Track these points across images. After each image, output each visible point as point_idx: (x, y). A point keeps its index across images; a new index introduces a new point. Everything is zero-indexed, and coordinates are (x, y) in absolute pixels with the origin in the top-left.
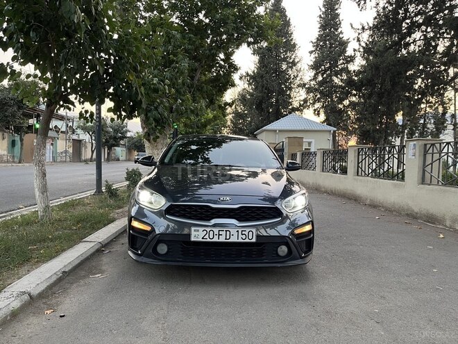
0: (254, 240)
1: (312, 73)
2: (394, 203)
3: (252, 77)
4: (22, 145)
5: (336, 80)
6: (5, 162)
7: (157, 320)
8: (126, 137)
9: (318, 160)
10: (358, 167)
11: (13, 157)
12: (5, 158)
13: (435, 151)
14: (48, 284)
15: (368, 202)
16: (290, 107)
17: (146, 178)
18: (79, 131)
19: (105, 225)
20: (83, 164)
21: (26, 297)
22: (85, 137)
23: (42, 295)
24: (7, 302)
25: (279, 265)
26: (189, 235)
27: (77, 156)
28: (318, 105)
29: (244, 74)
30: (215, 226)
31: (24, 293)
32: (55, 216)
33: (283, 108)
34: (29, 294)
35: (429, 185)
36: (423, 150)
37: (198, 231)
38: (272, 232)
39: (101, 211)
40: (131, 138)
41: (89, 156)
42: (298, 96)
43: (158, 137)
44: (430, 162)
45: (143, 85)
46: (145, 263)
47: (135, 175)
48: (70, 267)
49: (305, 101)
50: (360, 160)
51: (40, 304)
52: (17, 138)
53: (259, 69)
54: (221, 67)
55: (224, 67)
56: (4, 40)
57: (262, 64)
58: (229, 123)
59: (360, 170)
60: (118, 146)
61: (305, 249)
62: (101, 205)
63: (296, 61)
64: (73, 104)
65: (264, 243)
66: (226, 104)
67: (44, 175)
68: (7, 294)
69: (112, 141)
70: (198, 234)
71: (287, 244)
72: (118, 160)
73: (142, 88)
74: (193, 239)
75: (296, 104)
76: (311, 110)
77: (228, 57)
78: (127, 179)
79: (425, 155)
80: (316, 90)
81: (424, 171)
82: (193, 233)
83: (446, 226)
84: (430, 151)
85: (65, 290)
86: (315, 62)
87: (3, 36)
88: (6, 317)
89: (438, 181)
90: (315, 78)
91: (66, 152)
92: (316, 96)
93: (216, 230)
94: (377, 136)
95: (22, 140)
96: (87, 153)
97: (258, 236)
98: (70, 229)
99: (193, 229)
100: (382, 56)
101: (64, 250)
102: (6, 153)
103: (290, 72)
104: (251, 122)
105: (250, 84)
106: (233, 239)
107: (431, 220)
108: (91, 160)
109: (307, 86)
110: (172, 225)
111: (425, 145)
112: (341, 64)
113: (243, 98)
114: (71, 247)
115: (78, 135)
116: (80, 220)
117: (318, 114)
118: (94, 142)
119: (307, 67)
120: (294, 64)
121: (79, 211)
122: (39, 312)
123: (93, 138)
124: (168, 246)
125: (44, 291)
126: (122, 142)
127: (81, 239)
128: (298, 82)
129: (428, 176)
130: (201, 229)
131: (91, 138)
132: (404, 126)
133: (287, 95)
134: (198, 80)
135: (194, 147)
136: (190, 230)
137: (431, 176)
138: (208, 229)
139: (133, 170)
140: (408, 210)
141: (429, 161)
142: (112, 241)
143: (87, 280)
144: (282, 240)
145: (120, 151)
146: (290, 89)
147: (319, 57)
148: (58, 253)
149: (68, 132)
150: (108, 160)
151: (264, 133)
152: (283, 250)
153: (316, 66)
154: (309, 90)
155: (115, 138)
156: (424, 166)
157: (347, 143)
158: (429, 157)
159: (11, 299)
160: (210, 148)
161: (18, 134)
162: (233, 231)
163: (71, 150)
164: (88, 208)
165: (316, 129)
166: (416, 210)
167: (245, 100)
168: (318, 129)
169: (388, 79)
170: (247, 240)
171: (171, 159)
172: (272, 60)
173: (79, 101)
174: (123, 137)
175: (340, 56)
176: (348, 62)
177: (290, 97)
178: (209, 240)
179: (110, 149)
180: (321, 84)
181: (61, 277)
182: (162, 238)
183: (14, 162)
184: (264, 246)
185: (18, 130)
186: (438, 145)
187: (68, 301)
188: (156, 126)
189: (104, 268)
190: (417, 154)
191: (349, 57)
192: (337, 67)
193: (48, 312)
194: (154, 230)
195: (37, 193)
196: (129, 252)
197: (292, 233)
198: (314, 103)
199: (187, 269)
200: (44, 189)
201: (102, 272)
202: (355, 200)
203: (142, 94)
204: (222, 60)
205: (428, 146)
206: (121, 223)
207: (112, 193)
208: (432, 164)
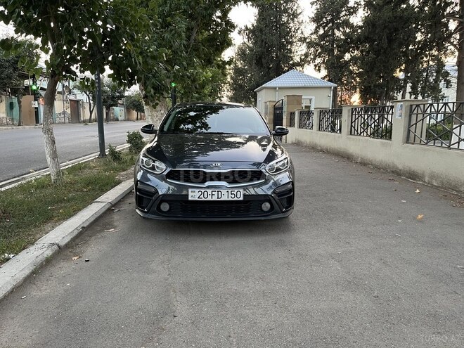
0: (241, 199)
1: (313, 26)
2: (382, 161)
3: (251, 31)
4: (20, 107)
5: (338, 33)
6: (5, 125)
7: (163, 262)
8: (124, 97)
9: (315, 119)
10: (352, 126)
11: (13, 120)
12: (5, 121)
13: (420, 112)
14: (72, 237)
15: (359, 160)
16: (291, 62)
17: (148, 146)
18: (76, 91)
19: (113, 187)
20: (82, 125)
21: (56, 248)
22: (82, 97)
23: (68, 246)
24: (41, 251)
25: (263, 218)
26: (187, 195)
27: (75, 117)
28: (318, 60)
29: (243, 28)
30: (208, 187)
31: (53, 244)
32: (66, 179)
33: (283, 63)
34: (58, 245)
35: (413, 144)
36: (409, 112)
37: (194, 192)
38: (259, 191)
39: (107, 174)
40: (129, 97)
41: (87, 117)
42: (299, 50)
43: (157, 104)
44: (415, 122)
45: (141, 53)
46: (151, 219)
47: (136, 138)
48: (88, 223)
49: (306, 55)
50: (354, 120)
51: (67, 252)
52: (15, 100)
53: (258, 21)
54: (218, 24)
55: (221, 25)
56: (6, 13)
57: (262, 17)
58: (229, 80)
59: (353, 129)
60: (116, 105)
61: (286, 205)
62: (106, 167)
63: (298, 12)
64: (74, 73)
65: (250, 201)
66: (225, 63)
67: (54, 142)
68: (40, 246)
69: (110, 102)
70: (194, 195)
71: (270, 202)
72: (117, 120)
73: (140, 58)
74: (190, 198)
75: (297, 59)
76: (312, 65)
77: (225, 13)
78: (128, 142)
79: (410, 116)
80: (317, 44)
81: (409, 131)
82: (190, 194)
83: (424, 182)
84: (415, 112)
85: (86, 242)
86: (316, 14)
87: (4, 9)
88: (42, 263)
89: (421, 140)
90: (316, 32)
91: (64, 113)
92: (317, 50)
93: (210, 191)
94: (378, 91)
95: (19, 102)
96: (85, 114)
97: (244, 195)
98: (82, 191)
99: (190, 190)
100: (380, 11)
101: (80, 210)
102: (4, 115)
103: (291, 25)
104: (251, 78)
105: (249, 38)
106: (224, 198)
107: (413, 176)
108: (90, 121)
109: (308, 41)
110: (171, 187)
111: (411, 106)
112: (344, 16)
113: (242, 53)
114: (85, 207)
115: (75, 95)
116: (89, 183)
117: (319, 70)
118: (91, 102)
119: (308, 20)
120: (295, 15)
121: (87, 173)
122: (68, 259)
123: (91, 98)
124: (170, 204)
125: (69, 242)
126: (120, 102)
127: (92, 200)
128: (299, 34)
129: (412, 135)
130: (197, 190)
131: (89, 98)
132: (405, 81)
133: (288, 49)
134: (195, 40)
135: (192, 114)
136: (188, 191)
137: (415, 135)
138: (203, 191)
139: (134, 133)
140: (393, 167)
141: (413, 121)
142: (120, 201)
143: (103, 234)
144: (266, 198)
145: (118, 111)
146: (291, 43)
147: (321, 8)
148: (75, 212)
149: (64, 93)
150: (107, 120)
151: (264, 91)
152: (266, 206)
153: (317, 19)
154: (310, 45)
155: (113, 98)
156: (410, 126)
157: (350, 97)
158: (414, 117)
159: (44, 250)
160: (208, 114)
161: (15, 96)
162: (224, 192)
163: (69, 111)
164: (94, 171)
165: (316, 85)
166: (400, 167)
167: (245, 55)
168: (319, 85)
169: (385, 37)
170: (236, 199)
171: (170, 125)
172: (272, 12)
173: (80, 70)
174: (122, 97)
175: (342, 7)
176: (351, 14)
177: (290, 51)
178: (203, 199)
179: (108, 109)
180: (322, 37)
181: (81, 231)
182: (165, 198)
183: (13, 124)
184: (251, 203)
185: (15, 92)
186: (422, 106)
187: (89, 249)
188: (155, 93)
189: (115, 224)
190: (403, 115)
191: (352, 8)
192: (339, 18)
193: (75, 258)
194: (158, 192)
195: (49, 159)
196: (137, 210)
197: (274, 192)
198: (314, 59)
199: (187, 223)
200: (55, 155)
201: (115, 227)
202: (348, 158)
203: (140, 64)
204: (218, 17)
205: (414, 107)
206: (127, 185)
207: (115, 156)
208: (416, 124)
